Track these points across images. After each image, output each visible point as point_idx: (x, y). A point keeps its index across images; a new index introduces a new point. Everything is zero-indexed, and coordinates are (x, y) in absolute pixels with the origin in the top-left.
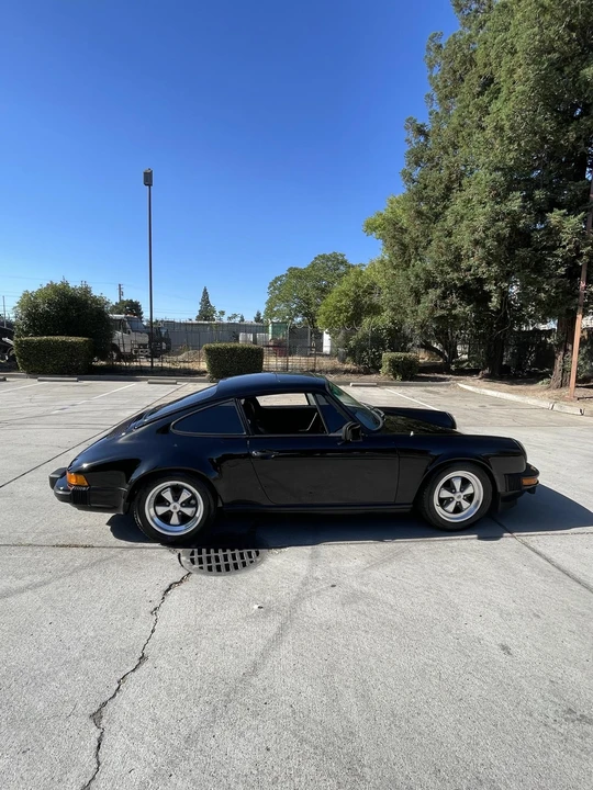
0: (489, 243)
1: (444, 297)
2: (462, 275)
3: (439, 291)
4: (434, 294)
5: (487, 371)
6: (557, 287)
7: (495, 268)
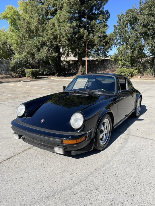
0: (68, 35)
1: (49, 50)
2: (57, 43)
3: (47, 48)
4: (46, 49)
5: (57, 74)
6: (83, 49)
7: (67, 43)
